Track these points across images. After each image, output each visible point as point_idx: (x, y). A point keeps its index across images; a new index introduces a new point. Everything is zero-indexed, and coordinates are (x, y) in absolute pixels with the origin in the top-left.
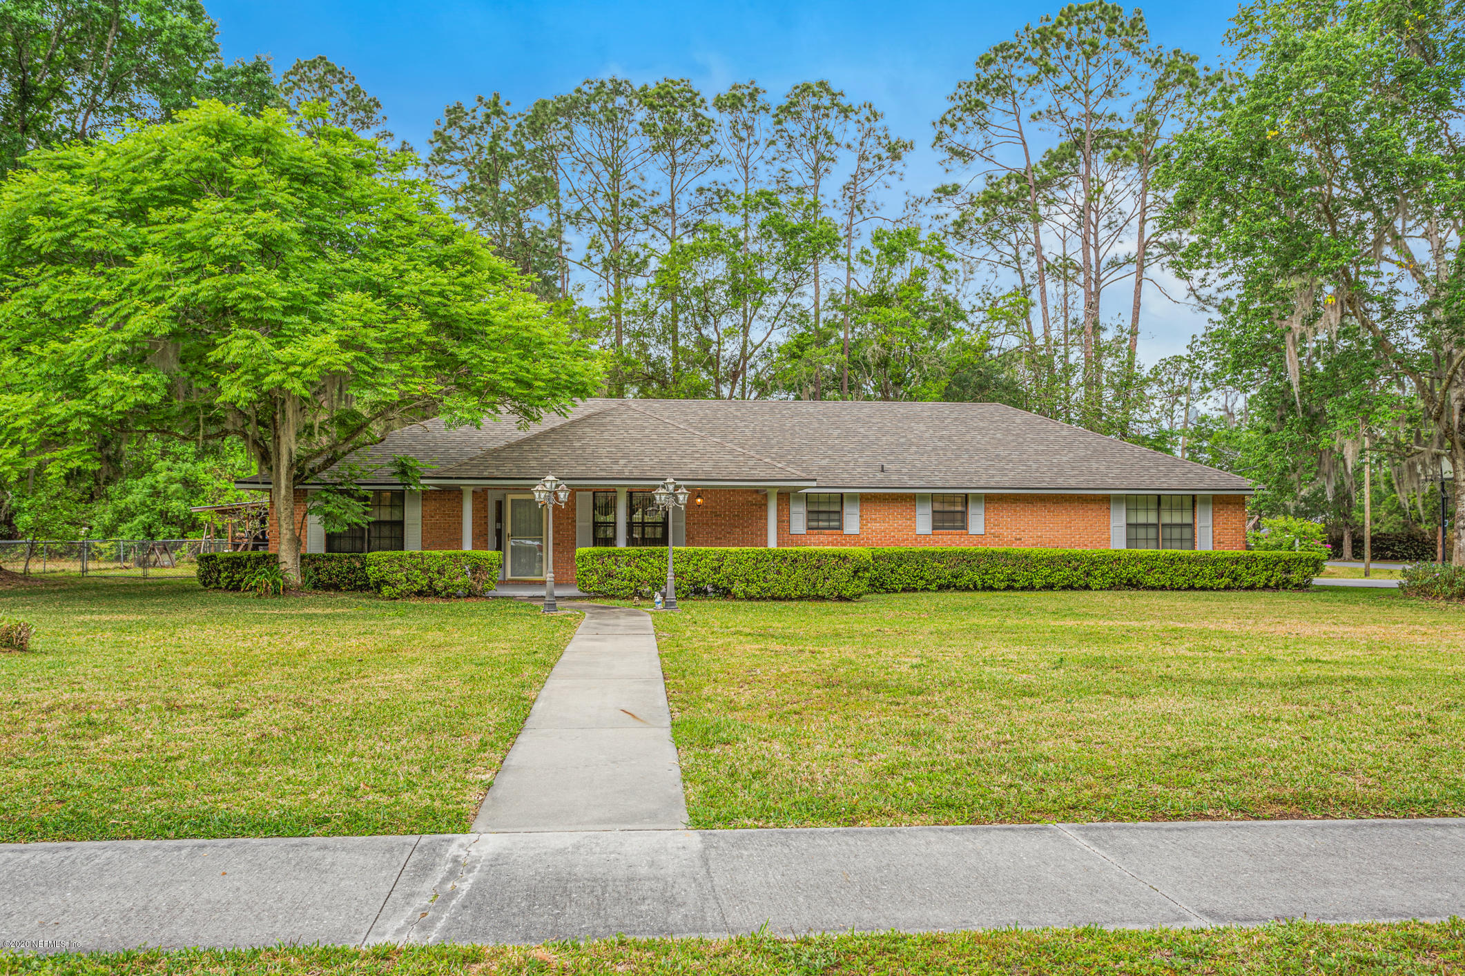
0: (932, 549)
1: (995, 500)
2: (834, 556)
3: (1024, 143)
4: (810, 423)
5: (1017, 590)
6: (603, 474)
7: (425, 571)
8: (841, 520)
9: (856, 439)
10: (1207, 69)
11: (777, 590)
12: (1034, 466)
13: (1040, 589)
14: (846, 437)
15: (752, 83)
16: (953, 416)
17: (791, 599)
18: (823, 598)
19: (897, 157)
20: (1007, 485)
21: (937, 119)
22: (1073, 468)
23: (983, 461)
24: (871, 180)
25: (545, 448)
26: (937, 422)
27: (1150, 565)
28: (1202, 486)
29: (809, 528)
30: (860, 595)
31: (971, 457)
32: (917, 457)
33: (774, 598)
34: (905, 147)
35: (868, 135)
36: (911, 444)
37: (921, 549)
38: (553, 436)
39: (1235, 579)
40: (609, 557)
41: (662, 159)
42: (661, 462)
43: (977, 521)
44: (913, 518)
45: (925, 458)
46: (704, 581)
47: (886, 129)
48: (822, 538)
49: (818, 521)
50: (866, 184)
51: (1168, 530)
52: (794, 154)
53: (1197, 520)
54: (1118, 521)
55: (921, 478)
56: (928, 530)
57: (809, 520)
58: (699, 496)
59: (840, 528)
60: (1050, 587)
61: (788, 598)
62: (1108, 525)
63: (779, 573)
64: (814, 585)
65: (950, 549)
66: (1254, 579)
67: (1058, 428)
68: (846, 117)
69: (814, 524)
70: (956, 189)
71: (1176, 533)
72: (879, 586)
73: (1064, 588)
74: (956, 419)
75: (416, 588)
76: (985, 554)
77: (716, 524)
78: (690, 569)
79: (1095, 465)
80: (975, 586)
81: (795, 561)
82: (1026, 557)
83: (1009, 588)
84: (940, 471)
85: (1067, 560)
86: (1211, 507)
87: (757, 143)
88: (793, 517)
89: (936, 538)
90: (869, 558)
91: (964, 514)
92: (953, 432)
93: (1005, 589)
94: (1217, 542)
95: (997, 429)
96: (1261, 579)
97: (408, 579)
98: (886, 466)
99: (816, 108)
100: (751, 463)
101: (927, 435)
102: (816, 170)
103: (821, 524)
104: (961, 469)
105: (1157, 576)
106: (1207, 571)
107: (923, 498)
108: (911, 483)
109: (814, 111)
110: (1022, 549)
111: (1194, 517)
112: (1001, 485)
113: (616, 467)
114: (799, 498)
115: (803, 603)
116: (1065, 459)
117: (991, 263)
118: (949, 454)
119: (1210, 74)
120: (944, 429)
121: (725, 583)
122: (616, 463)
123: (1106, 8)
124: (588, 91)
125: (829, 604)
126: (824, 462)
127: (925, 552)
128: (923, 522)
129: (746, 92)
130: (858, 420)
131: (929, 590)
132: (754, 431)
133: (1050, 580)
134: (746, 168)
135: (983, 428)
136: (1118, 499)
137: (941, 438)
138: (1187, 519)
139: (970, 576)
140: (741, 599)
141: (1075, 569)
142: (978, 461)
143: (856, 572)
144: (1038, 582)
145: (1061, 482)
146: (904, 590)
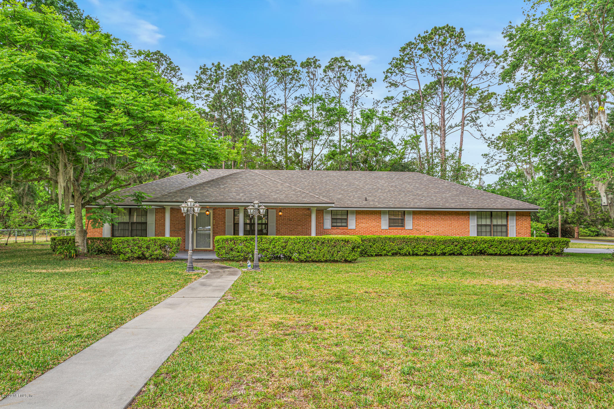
0: (389, 236)
1: (418, 213)
2: (342, 240)
3: (418, 80)
4: (334, 180)
5: (429, 255)
6: (231, 200)
7: (140, 247)
8: (347, 223)
9: (354, 186)
10: (489, 50)
11: (314, 258)
12: (434, 198)
13: (439, 255)
14: (350, 185)
15: (314, 57)
16: (396, 177)
17: (321, 262)
18: (337, 261)
19: (370, 85)
20: (423, 207)
21: (385, 71)
22: (452, 199)
23: (411, 196)
24: (360, 94)
25: (206, 188)
26: (390, 180)
27: (491, 244)
28: (511, 207)
29: (332, 226)
30: (355, 260)
31: (406, 194)
32: (381, 194)
33: (313, 261)
34: (373, 81)
35: (359, 77)
36: (379, 189)
37: (384, 236)
38: (212, 183)
39: (529, 251)
40: (231, 241)
41: (282, 86)
42: (260, 194)
43: (409, 223)
44: (380, 222)
45: (385, 195)
46: (278, 253)
47: (366, 75)
48: (338, 231)
49: (337, 223)
50: (358, 95)
51: (495, 228)
52: (331, 84)
53: (509, 223)
54: (473, 223)
55: (383, 204)
56: (387, 227)
57: (332, 223)
58: (280, 211)
59: (347, 226)
60: (444, 254)
61: (320, 261)
62: (469, 225)
63: (315, 249)
64: (333, 255)
65: (398, 236)
66: (538, 250)
67: (443, 182)
68: (351, 70)
69: (335, 224)
70: (392, 98)
71: (499, 229)
72: (364, 254)
73: (450, 255)
74: (398, 178)
75: (136, 255)
76: (414, 239)
77: (290, 224)
78: (271, 246)
79: (462, 198)
80: (409, 254)
81: (323, 243)
82: (433, 240)
83: (425, 254)
84: (392, 201)
85: (452, 242)
86: (515, 217)
87: (317, 80)
88: (325, 221)
89: (391, 231)
90: (360, 241)
91: (403, 220)
92: (397, 184)
93: (423, 255)
94: (518, 233)
95: (416, 182)
96: (542, 250)
97: (132, 251)
98: (368, 198)
99: (340, 67)
100: (303, 195)
101: (385, 185)
102: (339, 90)
103: (338, 224)
104: (401, 199)
105: (494, 249)
106: (517, 247)
107: (385, 212)
108: (379, 206)
109: (339, 68)
110: (431, 236)
111: (507, 222)
112: (420, 207)
113: (238, 197)
114: (328, 212)
115: (327, 264)
116: (448, 195)
117: (405, 127)
118: (396, 193)
119: (490, 52)
120: (393, 182)
121: (288, 254)
122: (239, 195)
123: (449, 27)
124: (254, 60)
125: (340, 264)
126: (340, 196)
127: (386, 237)
128: (384, 223)
129: (312, 61)
130: (355, 178)
131: (387, 255)
132: (309, 183)
133: (444, 251)
134: (313, 89)
135: (410, 182)
136: (473, 213)
137: (392, 186)
138: (504, 223)
139: (407, 249)
140: (297, 262)
141: (456, 246)
142: (409, 196)
143: (353, 248)
144: (438, 252)
145: (447, 205)
146: (376, 255)
